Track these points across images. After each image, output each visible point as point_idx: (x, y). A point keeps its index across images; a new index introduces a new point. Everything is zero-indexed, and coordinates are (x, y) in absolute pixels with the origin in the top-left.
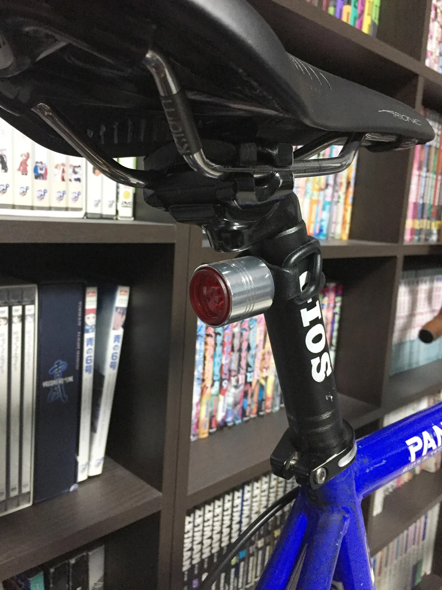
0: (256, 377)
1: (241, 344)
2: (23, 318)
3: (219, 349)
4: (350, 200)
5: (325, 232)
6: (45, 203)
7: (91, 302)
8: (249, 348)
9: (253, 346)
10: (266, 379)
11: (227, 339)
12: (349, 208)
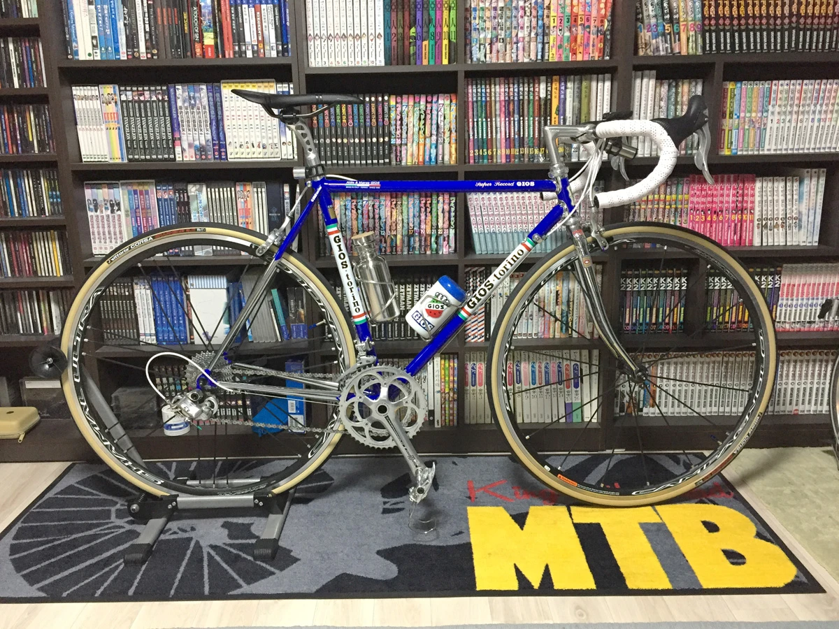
0: (387, 234)
1: (374, 216)
2: (261, 192)
3: (360, 216)
4: (453, 141)
5: (433, 160)
6: (267, 156)
7: (287, 189)
8: (380, 218)
9: (383, 217)
10: (396, 236)
11: (365, 212)
12: (454, 146)
